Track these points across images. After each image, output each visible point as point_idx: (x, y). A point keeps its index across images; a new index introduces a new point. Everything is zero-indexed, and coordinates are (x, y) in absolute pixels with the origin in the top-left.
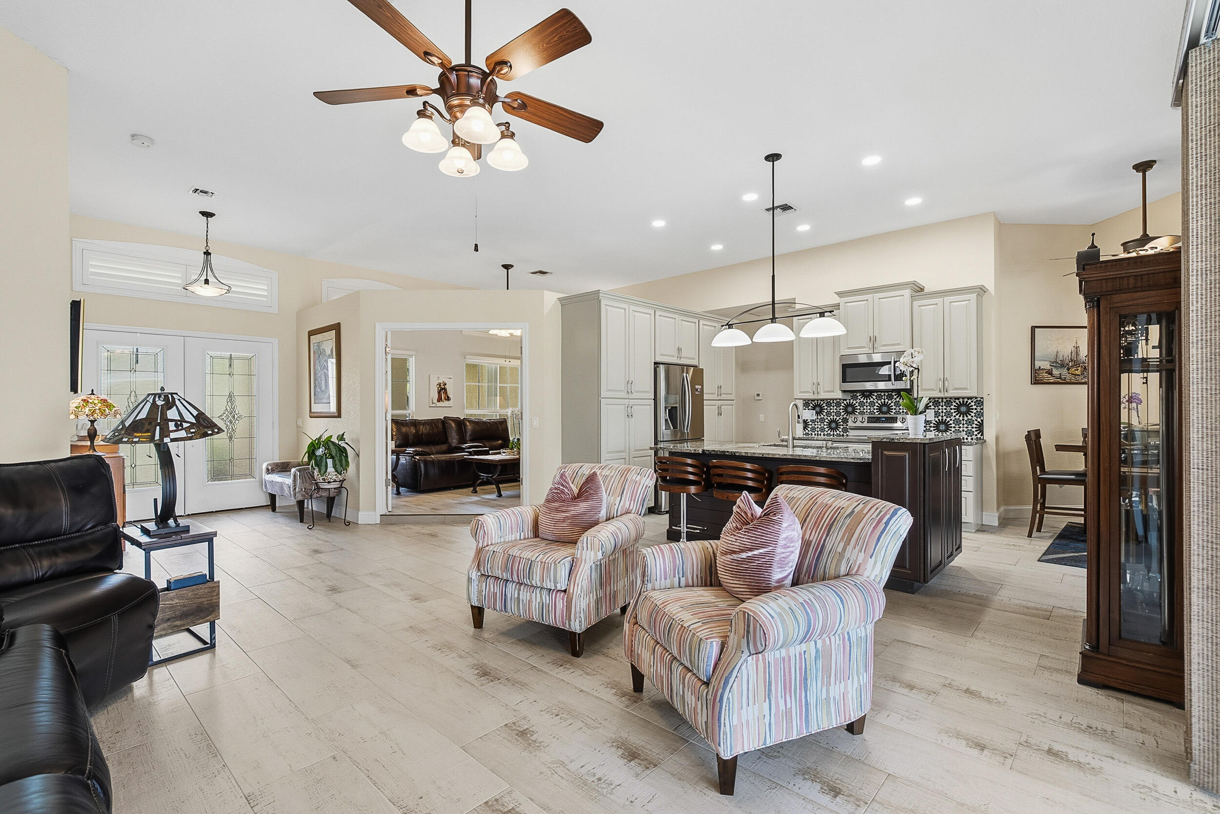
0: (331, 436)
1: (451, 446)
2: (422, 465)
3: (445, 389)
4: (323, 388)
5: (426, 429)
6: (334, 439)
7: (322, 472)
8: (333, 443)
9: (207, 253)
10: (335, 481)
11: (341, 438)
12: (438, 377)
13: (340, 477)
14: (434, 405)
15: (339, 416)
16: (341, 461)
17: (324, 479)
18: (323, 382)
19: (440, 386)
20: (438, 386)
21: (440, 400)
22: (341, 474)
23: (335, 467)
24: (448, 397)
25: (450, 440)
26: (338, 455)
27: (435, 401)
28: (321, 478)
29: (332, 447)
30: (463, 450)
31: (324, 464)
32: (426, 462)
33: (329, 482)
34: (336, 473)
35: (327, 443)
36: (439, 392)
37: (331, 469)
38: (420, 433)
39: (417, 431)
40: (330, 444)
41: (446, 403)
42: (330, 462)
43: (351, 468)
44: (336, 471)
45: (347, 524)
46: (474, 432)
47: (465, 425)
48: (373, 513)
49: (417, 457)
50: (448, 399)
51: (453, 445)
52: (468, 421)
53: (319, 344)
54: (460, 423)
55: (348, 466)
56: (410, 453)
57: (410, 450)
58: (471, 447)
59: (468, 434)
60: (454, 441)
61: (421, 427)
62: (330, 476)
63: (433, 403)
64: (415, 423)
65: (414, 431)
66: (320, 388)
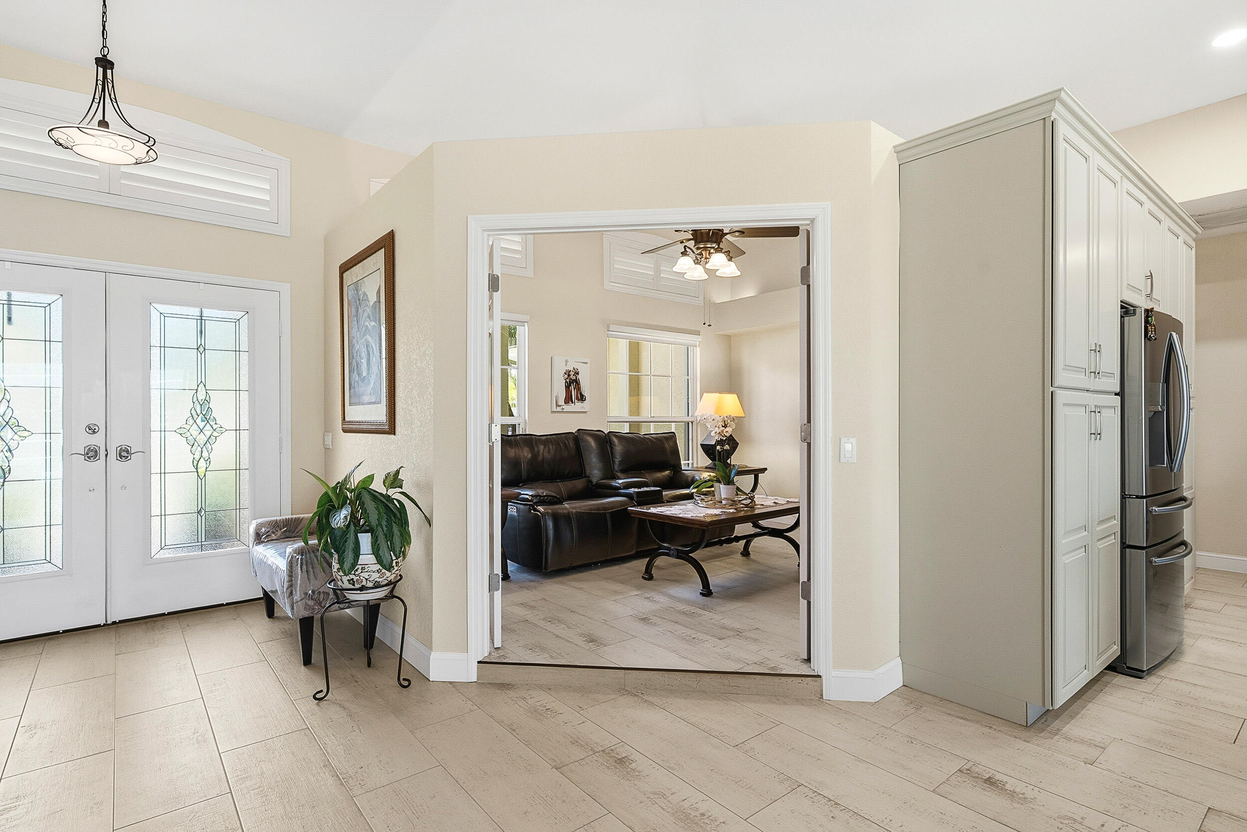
0: (371, 478)
1: (591, 482)
2: (550, 524)
3: (577, 382)
4: (364, 374)
5: (549, 451)
6: (378, 486)
7: (347, 566)
8: (374, 495)
9: (104, 63)
10: (377, 586)
11: (394, 480)
12: (567, 361)
13: (390, 576)
14: (559, 409)
15: (392, 430)
16: (389, 537)
17: (351, 581)
18: (364, 361)
19: (569, 375)
20: (566, 376)
21: (568, 399)
22: (389, 568)
23: (376, 551)
24: (582, 396)
25: (588, 472)
26: (384, 523)
27: (562, 402)
28: (345, 579)
29: (370, 505)
30: (615, 492)
31: (350, 544)
32: (556, 517)
33: (363, 588)
34: (378, 567)
35: (360, 493)
36: (568, 387)
37: (367, 558)
38: (540, 458)
39: (535, 456)
40: (367, 498)
41: (577, 406)
42: (365, 540)
43: (415, 549)
44: (380, 561)
45: (406, 683)
46: (626, 455)
47: (611, 444)
48: (463, 655)
49: (541, 508)
50: (582, 398)
51: (594, 481)
52: (616, 436)
53: (357, 285)
54: (604, 440)
55: (409, 543)
56: (527, 500)
57: (527, 493)
58: (628, 486)
59: (618, 459)
60: (595, 472)
61: (542, 447)
62: (365, 575)
63: (557, 405)
64: (530, 440)
65: (530, 455)
66: (359, 374)
